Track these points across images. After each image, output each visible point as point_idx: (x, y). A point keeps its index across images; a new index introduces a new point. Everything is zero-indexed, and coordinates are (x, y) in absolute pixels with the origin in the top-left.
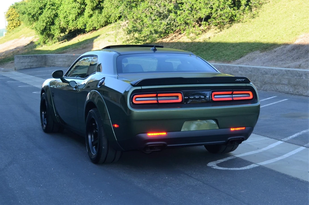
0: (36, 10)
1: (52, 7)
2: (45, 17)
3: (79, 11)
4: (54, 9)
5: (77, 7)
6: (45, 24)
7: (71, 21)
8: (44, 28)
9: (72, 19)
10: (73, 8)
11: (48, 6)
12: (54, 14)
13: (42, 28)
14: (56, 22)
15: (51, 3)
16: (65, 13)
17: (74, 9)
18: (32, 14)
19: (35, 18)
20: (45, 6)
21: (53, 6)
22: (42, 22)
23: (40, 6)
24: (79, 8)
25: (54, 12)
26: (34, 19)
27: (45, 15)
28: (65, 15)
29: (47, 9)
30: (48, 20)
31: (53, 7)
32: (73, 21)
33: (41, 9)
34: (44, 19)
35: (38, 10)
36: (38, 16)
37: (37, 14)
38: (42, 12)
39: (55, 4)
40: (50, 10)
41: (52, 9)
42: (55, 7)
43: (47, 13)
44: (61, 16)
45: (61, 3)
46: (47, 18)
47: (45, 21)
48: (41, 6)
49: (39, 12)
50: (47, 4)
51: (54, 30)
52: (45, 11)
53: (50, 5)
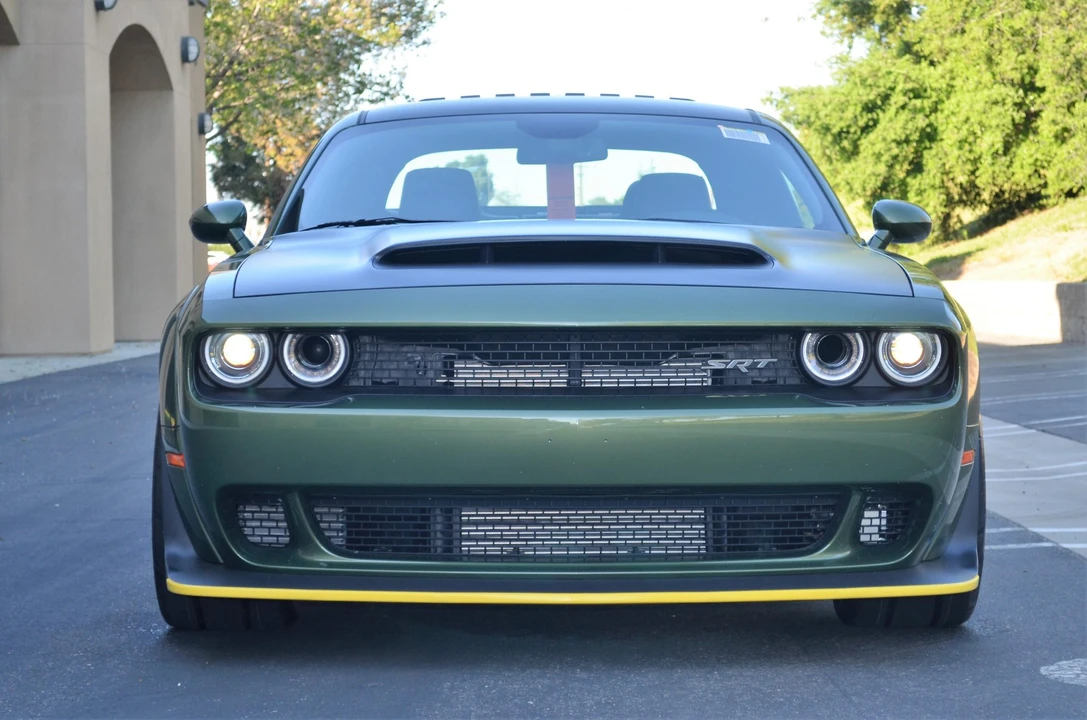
0: (849, 114)
1: (914, 101)
2: (884, 139)
3: (1019, 116)
4: (922, 109)
5: (1009, 101)
6: (882, 169)
7: (987, 160)
8: (879, 184)
9: (993, 150)
10: (996, 103)
11: (897, 99)
12: (923, 130)
13: (873, 184)
14: (930, 161)
15: (910, 86)
16: (966, 127)
17: (997, 109)
18: (835, 130)
19: (846, 144)
20: (886, 98)
21: (917, 96)
22: (871, 160)
23: (865, 99)
24: (1015, 104)
25: (921, 122)
26: (843, 150)
27: (885, 134)
28: (964, 133)
29: (892, 110)
30: (895, 151)
31: (918, 103)
32: (995, 155)
33: (870, 108)
34: (880, 147)
35: (858, 112)
36: (859, 139)
37: (852, 130)
38: (876, 122)
39: (925, 90)
40: (904, 115)
41: (916, 111)
42: (927, 104)
43: (893, 125)
44: (949, 137)
45: (952, 87)
46: (894, 145)
47: (886, 157)
48: (872, 97)
49: (862, 123)
50: (892, 89)
51: (920, 192)
52: (884, 118)
53: (905, 94)
